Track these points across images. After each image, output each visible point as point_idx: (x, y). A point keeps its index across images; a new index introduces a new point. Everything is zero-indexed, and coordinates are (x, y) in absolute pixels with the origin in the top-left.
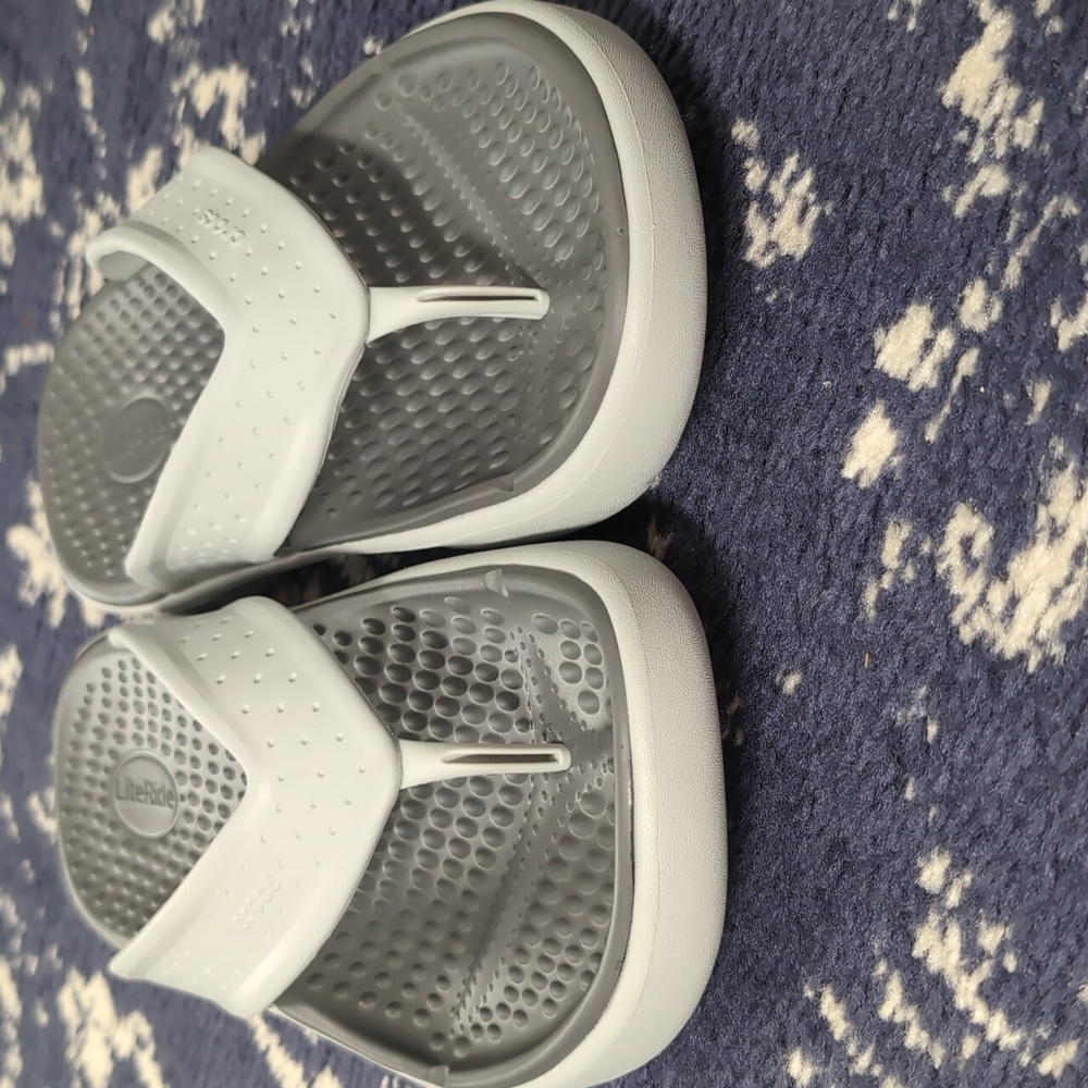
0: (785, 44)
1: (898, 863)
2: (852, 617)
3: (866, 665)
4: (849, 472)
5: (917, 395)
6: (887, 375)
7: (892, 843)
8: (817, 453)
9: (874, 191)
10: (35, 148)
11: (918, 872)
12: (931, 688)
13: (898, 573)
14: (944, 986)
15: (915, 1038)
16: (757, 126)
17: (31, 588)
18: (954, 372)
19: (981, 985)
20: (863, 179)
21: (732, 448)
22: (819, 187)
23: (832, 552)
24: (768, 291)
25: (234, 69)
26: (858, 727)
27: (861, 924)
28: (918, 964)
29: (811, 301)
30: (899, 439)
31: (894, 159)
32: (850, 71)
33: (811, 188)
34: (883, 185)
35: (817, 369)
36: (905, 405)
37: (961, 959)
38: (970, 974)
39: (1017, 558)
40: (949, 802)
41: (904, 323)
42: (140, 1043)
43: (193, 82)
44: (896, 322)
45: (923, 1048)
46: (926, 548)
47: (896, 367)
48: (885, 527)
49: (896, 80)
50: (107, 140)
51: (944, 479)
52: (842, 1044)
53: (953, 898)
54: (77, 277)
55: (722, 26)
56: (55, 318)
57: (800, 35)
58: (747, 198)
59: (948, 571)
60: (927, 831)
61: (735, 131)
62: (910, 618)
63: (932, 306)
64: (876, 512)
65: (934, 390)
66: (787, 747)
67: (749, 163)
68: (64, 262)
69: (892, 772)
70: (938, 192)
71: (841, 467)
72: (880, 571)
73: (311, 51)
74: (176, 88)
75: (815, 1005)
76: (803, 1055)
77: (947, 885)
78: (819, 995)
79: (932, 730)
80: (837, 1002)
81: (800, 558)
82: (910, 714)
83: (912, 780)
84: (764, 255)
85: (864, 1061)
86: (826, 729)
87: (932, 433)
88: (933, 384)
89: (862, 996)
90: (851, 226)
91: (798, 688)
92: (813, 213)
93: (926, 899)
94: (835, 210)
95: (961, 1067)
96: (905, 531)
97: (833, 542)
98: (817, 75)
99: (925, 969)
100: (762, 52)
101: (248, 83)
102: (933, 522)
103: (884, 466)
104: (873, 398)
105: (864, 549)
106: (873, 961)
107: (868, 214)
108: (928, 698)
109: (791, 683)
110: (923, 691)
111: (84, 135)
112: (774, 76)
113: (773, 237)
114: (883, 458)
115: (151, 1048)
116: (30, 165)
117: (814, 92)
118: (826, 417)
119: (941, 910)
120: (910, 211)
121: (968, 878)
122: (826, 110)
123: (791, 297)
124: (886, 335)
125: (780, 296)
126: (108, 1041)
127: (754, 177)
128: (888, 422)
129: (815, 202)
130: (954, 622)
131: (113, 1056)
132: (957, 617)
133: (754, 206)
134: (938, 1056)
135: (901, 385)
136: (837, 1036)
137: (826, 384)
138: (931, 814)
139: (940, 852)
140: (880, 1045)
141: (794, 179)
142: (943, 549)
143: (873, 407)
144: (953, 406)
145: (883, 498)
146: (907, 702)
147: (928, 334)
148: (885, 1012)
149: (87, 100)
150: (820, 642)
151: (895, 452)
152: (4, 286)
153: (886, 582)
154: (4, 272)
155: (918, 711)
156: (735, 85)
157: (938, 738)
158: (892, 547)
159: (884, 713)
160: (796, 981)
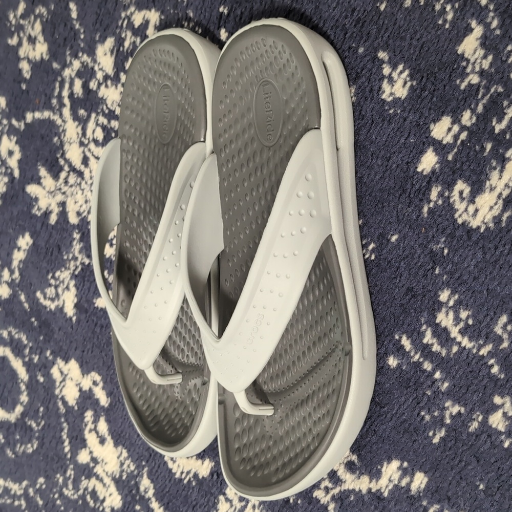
0: (400, 27)
1: (432, 294)
2: (418, 216)
3: (423, 231)
4: (419, 170)
5: (445, 145)
6: (435, 138)
7: (430, 288)
8: (408, 163)
9: (432, 79)
10: (44, 31)
11: (439, 296)
12: (447, 238)
13: (436, 202)
14: (447, 330)
15: (436, 348)
16: (388, 53)
17: (39, 209)
18: (459, 139)
19: (460, 329)
20: (428, 75)
21: (374, 161)
22: (411, 76)
23: (412, 196)
24: (390, 109)
25: (153, 10)
26: (419, 252)
27: (418, 313)
28: (438, 325)
29: (407, 113)
30: (439, 159)
31: (440, 69)
32: (424, 40)
33: (408, 76)
34: (435, 77)
35: (409, 135)
36: (440, 148)
37: (453, 322)
38: (456, 326)
39: (479, 198)
40: (451, 274)
41: (441, 122)
42: (95, 384)
43: (132, 14)
44: (438, 122)
45: (439, 351)
46: (446, 194)
47: (438, 136)
48: (432, 187)
49: (441, 44)
50: (84, 32)
51: (454, 172)
52: (409, 352)
53: (451, 303)
54: (67, 86)
55: (375, 18)
56: (54, 101)
57: (406, 25)
58: (383, 78)
59: (454, 201)
60: (443, 282)
61: (379, 55)
62: (440, 216)
63: (452, 117)
64: (428, 183)
65: (452, 144)
66: (392, 259)
67: (384, 66)
68: (59, 79)
69: (431, 266)
70: (455, 81)
71: (417, 168)
72: (429, 201)
73: (192, 7)
74: (123, 15)
75: (400, 341)
76: (394, 357)
77: (449, 300)
78: (401, 338)
79: (446, 251)
80: (408, 339)
81: (399, 197)
82: (439, 246)
83: (438, 267)
84: (389, 97)
85: (417, 357)
86: (407, 253)
87: (450, 158)
88: (451, 142)
89: (416, 336)
90: (423, 90)
91: (397, 240)
92: (409, 84)
93: (441, 304)
94: (417, 84)
95: (452, 356)
96: (439, 188)
97: (412, 192)
98: (412, 39)
99: (440, 326)
100: (390, 29)
101: (160, 16)
102: (450, 186)
103: (432, 168)
104: (429, 146)
105: (424, 194)
106: (421, 325)
107: (429, 85)
108: (445, 241)
109: (394, 238)
110: (443, 239)
111: (72, 28)
112: (395, 38)
113: (393, 91)
114: (432, 165)
115: (101, 384)
116: (41, 38)
118: (412, 151)
119: (447, 307)
120: (445, 86)
121: (457, 297)
122: (415, 51)
123: (399, 112)
124: (435, 126)
125: (395, 111)
126: (78, 385)
127: (386, 70)
128: (434, 153)
129: (409, 81)
130: (455, 217)
132: (456, 216)
133: (386, 81)
134: (444, 353)
135: (440, 142)
136: (407, 350)
137: (412, 140)
138: (444, 278)
139: (447, 289)
140: (423, 351)
141: (401, 72)
142: (452, 194)
143: (429, 149)
144: (459, 150)
145: (432, 178)
146: (438, 242)
147: (450, 126)
148: (425, 341)
149: (74, 15)
150: (406, 224)
151: (437, 163)
152: (24, 87)
153: (432, 205)
154: (25, 80)
155: (441, 245)
156: (380, 39)
157: (448, 254)
158: (434, 194)
159: (429, 246)
160: (392, 334)
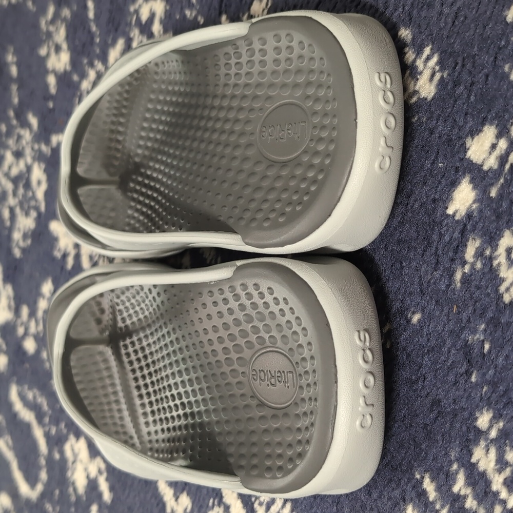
1: (466, 414)
2: (448, 286)
3: (454, 311)
4: (450, 211)
5: (487, 172)
6: (472, 161)
7: (463, 403)
8: (434, 201)
9: (469, 66)
10: (68, 38)
11: (476, 419)
12: (487, 325)
13: (473, 265)
14: (486, 478)
15: (470, 503)
16: (411, 31)
17: (59, 250)
18: (507, 161)
19: (505, 479)
20: (464, 59)
22: (441, 63)
23: (440, 252)
24: (413, 116)
26: (449, 343)
27: (446, 443)
28: (474, 466)
29: (435, 122)
30: (477, 195)
31: (480, 49)
32: (459, 3)
33: (437, 64)
34: (474, 63)
35: (436, 157)
36: (480, 177)
37: (496, 465)
38: (500, 473)
40: (494, 385)
41: (482, 135)
42: (100, 472)
43: (140, 6)
44: (478, 134)
45: (474, 509)
46: (488, 252)
47: (477, 157)
48: (468, 241)
49: (482, 8)
50: (100, 34)
51: (499, 217)
52: (433, 503)
53: (493, 434)
58: (404, 68)
59: (499, 265)
60: (482, 399)
61: (400, 33)
62: (478, 288)
63: (497, 126)
64: (463, 232)
65: (496, 170)
66: (412, 351)
67: (407, 49)
68: (79, 94)
69: (464, 368)
70: (502, 67)
71: (447, 208)
72: (464, 263)
74: (132, 9)
75: (421, 482)
76: (414, 507)
77: (490, 427)
78: (423, 478)
79: (487, 347)
80: (432, 482)
81: (423, 255)
82: (476, 338)
83: (475, 371)
84: (411, 97)
86: (433, 342)
87: (493, 193)
88: (496, 167)
89: (445, 481)
90: (456, 84)
91: (419, 321)
92: (438, 76)
93: (479, 433)
94: (449, 75)
96: (478, 243)
97: (440, 247)
98: (442, 5)
99: (477, 469)
101: (165, 7)
102: (492, 239)
103: (468, 209)
104: (464, 174)
105: (456, 251)
106: (451, 463)
107: (465, 76)
108: (485, 330)
109: (416, 318)
110: (483, 326)
111: (89, 31)
112: (420, 6)
113: (417, 88)
114: (468, 204)
115: (105, 475)
116: (65, 46)
117: (441, 13)
118: (440, 182)
119: (486, 439)
120: (487, 76)
121: (501, 424)
122: (446, 23)
123: (424, 119)
124: (472, 141)
125: (419, 119)
126: (86, 469)
127: (409, 57)
128: (471, 186)
129: (438, 71)
130: (500, 292)
131: (88, 477)
132: (502, 289)
133: (408, 73)
135: (479, 167)
136: (431, 499)
137: (440, 165)
138: (484, 390)
139: (488, 410)
140: (452, 506)
141: (428, 58)
142: (496, 253)
143: (464, 178)
144: (506, 180)
145: (468, 224)
146: (474, 331)
147: (494, 141)
148: (456, 489)
149: (91, 15)
150: (431, 298)
151: (474, 202)
152: (51, 105)
153: (467, 269)
154: (51, 97)
155: (479, 336)
156: (401, 9)
157: (490, 351)
158: (470, 252)
159: (463, 336)
160: (411, 470)
